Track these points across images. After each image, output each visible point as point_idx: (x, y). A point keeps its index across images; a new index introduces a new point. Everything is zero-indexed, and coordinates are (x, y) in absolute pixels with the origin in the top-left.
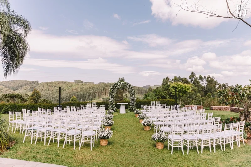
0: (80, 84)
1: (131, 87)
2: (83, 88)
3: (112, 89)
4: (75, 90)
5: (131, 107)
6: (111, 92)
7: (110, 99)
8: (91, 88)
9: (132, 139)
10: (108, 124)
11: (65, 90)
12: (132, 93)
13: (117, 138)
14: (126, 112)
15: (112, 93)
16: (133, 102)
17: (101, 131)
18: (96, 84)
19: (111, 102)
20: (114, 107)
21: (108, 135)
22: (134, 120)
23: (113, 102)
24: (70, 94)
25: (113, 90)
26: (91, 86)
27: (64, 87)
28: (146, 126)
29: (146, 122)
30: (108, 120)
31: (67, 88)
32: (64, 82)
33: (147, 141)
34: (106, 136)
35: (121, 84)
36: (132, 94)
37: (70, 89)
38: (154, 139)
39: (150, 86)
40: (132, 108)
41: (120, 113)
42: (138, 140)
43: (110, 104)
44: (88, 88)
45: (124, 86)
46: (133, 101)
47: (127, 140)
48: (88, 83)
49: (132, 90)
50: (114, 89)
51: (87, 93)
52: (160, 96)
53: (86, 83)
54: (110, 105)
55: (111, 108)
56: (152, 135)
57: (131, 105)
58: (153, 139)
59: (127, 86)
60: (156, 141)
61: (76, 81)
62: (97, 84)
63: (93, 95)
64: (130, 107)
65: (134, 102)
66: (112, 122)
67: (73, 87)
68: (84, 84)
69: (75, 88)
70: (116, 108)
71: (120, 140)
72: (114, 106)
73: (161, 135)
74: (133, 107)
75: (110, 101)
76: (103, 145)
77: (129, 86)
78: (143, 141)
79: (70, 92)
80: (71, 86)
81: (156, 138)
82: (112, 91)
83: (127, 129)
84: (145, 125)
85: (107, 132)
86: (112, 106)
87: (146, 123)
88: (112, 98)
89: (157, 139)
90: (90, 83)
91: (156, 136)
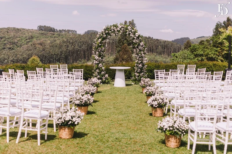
0: (50, 33)
1: (137, 36)
2: (55, 41)
3: (100, 40)
4: (39, 46)
5: (138, 74)
6: (98, 45)
7: (95, 59)
8: (71, 41)
9: (123, 129)
10: (82, 102)
11: (21, 46)
12: (140, 47)
13: (96, 126)
14: (127, 85)
15: (100, 46)
16: (140, 65)
17: (61, 113)
18: (79, 35)
19: (98, 64)
20: (104, 75)
21: (74, 119)
22: (138, 99)
23: (100, 64)
24: (30, 52)
25: (102, 40)
26: (71, 38)
27: (18, 39)
29: (156, 100)
31: (23, 41)
32: (18, 29)
33: (151, 134)
34: (70, 120)
35: (119, 29)
36: (140, 50)
37: (30, 43)
38: (161, 129)
39: (188, 38)
40: (138, 76)
41: (115, 86)
42: (135, 131)
43: (96, 69)
44: (64, 42)
45: (124, 32)
46: (142, 63)
47: (114, 131)
48: (64, 32)
49: (141, 41)
50: (104, 39)
51: (61, 52)
52: (204, 58)
53: (60, 31)
54: (95, 71)
55: (99, 76)
56: (160, 122)
57: (137, 72)
58: (159, 129)
59: (129, 34)
60: (165, 132)
61: (41, 28)
62: (82, 34)
63: (75, 55)
64: (135, 75)
65: (143, 65)
66: (89, 100)
67: (35, 39)
68: (56, 33)
69: (39, 42)
70: (107, 75)
71: (101, 130)
72: (103, 73)
73: (175, 122)
74: (141, 74)
75: (97, 62)
76: (63, 137)
77: (134, 34)
78: (143, 133)
79: (30, 50)
80: (32, 37)
81: (165, 127)
82: (101, 43)
83: (121, 113)
84: (154, 106)
85: (71, 114)
86: (99, 73)
87: (155, 103)
88: (100, 56)
89: (168, 129)
90: (69, 31)
91: (166, 123)
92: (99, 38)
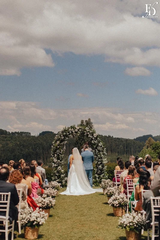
0: (2, 136)
1: (95, 136)
3: (58, 142)
6: (56, 147)
7: (54, 162)
10: (44, 204)
12: (99, 148)
15: (58, 149)
16: (100, 166)
18: (34, 137)
19: (57, 167)
20: (63, 179)
23: (60, 167)
25: (60, 143)
26: (24, 141)
28: (116, 207)
29: (117, 200)
30: (44, 198)
35: (76, 130)
36: (99, 151)
38: (122, 225)
39: (151, 136)
40: (99, 178)
44: (17, 145)
45: (82, 134)
46: (101, 163)
48: (17, 135)
49: (99, 142)
50: (62, 141)
53: (13, 133)
55: (58, 180)
56: (120, 219)
57: (97, 173)
59: (87, 135)
60: (125, 228)
62: (37, 136)
65: (103, 166)
66: (50, 202)
68: (8, 136)
72: (62, 176)
73: (134, 218)
74: (101, 176)
76: (29, 238)
77: (93, 135)
81: (125, 223)
82: (59, 145)
83: (83, 215)
84: (115, 205)
88: (58, 159)
89: (128, 225)
91: (125, 219)
92: (57, 141)
